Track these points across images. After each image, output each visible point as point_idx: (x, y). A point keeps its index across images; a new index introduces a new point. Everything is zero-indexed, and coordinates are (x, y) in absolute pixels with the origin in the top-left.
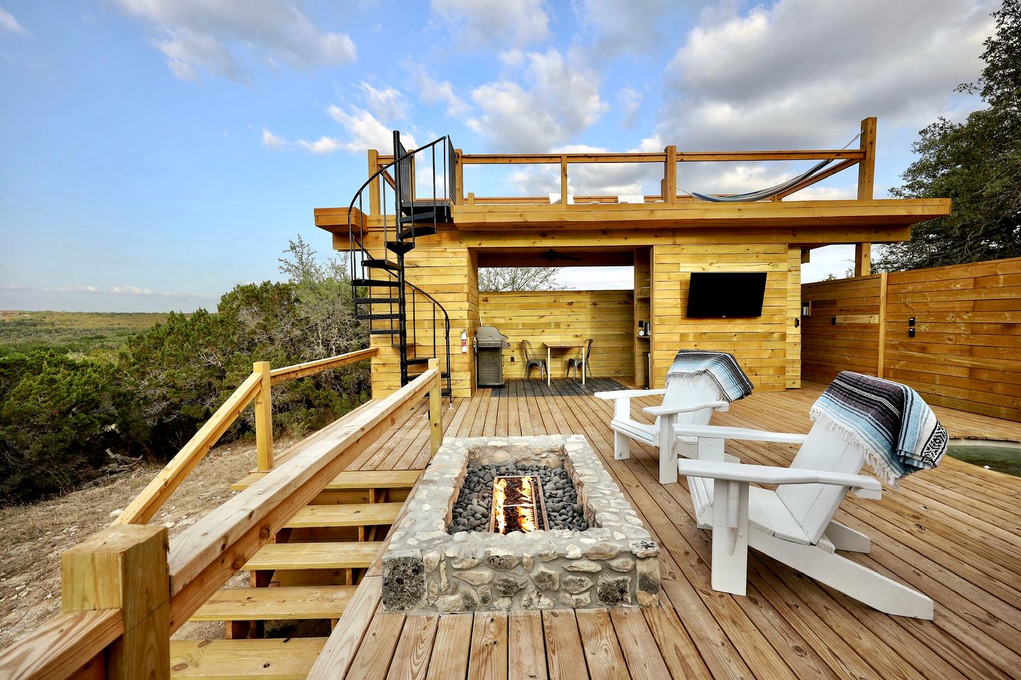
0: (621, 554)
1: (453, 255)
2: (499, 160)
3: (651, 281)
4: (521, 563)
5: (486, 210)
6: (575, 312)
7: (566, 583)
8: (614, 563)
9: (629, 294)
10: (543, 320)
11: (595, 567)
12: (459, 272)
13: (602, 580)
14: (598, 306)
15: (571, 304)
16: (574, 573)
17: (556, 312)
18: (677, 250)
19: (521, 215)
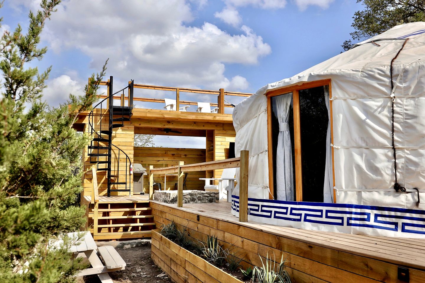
0: (213, 193)
1: (127, 129)
2: (149, 88)
3: (214, 145)
4: (195, 195)
5: (147, 111)
6: (175, 159)
7: (203, 198)
8: (211, 195)
9: (203, 151)
10: (159, 163)
11: (208, 195)
12: (130, 137)
13: (209, 198)
14: (187, 157)
15: (173, 155)
16: (204, 196)
17: (166, 159)
18: (224, 132)
19: (162, 114)
